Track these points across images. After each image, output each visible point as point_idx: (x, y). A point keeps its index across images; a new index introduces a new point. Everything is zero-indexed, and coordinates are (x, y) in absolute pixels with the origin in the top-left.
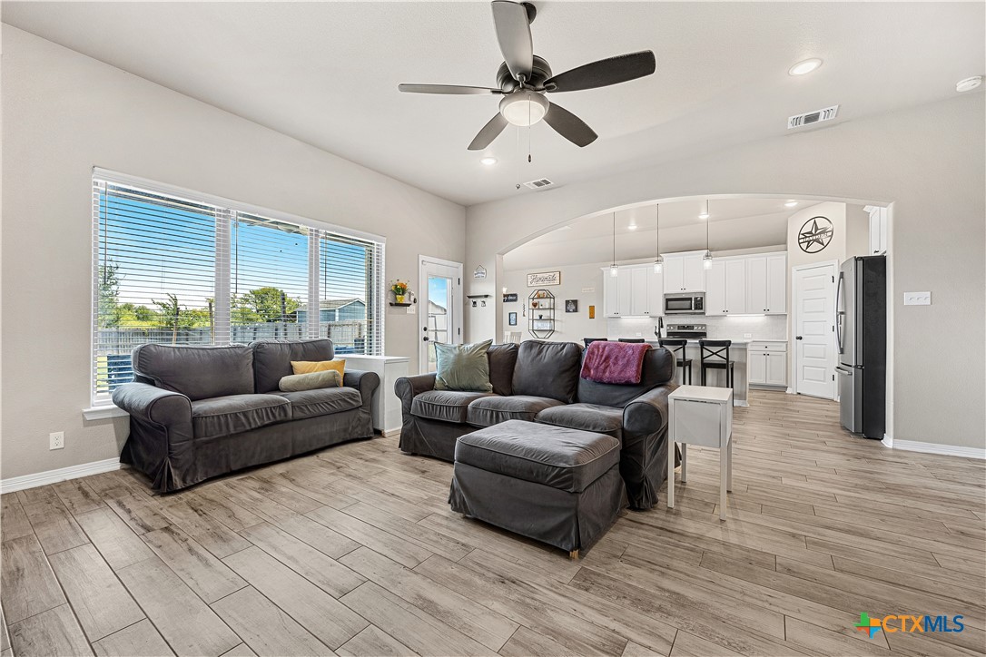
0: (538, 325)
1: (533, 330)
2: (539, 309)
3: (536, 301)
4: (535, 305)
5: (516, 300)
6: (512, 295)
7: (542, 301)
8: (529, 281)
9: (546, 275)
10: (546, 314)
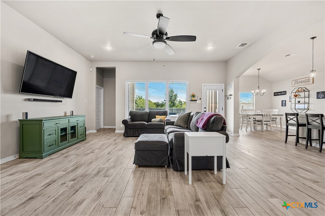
0: (298, 106)
1: (295, 109)
2: (299, 98)
3: (297, 94)
4: (296, 96)
5: (285, 94)
6: (283, 92)
7: (301, 94)
8: (293, 84)
9: (303, 80)
10: (302, 100)
